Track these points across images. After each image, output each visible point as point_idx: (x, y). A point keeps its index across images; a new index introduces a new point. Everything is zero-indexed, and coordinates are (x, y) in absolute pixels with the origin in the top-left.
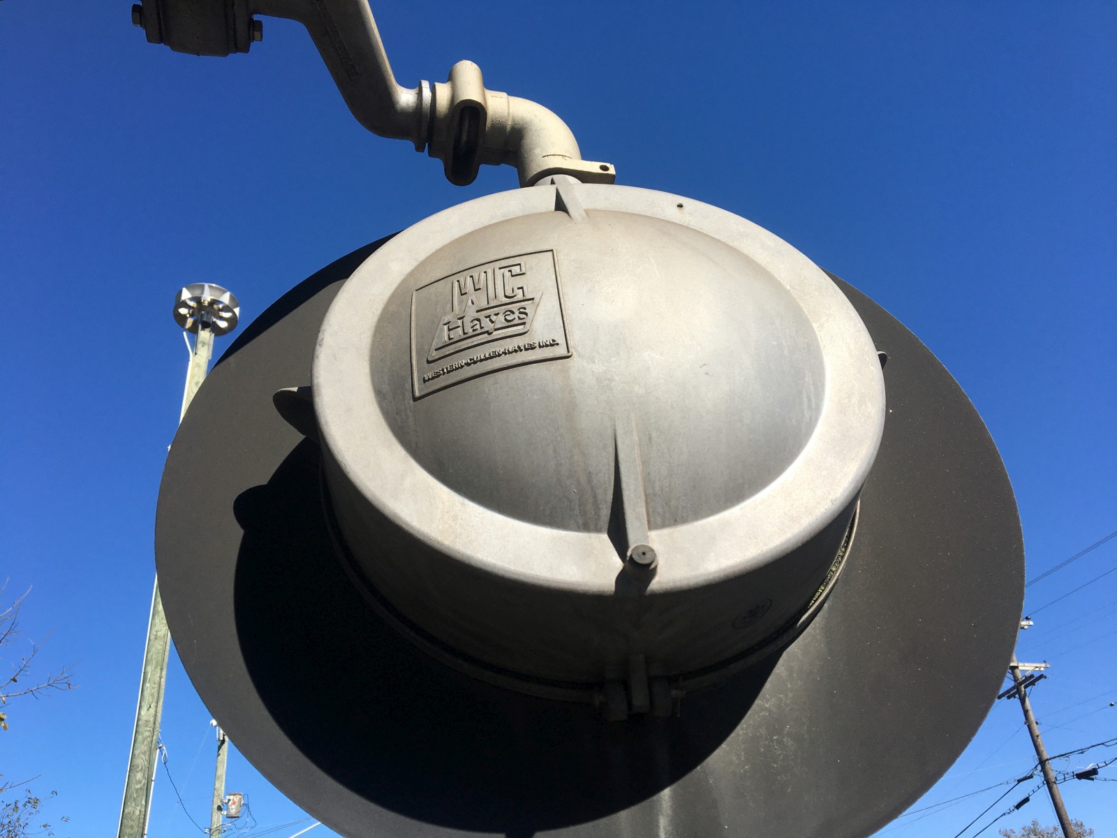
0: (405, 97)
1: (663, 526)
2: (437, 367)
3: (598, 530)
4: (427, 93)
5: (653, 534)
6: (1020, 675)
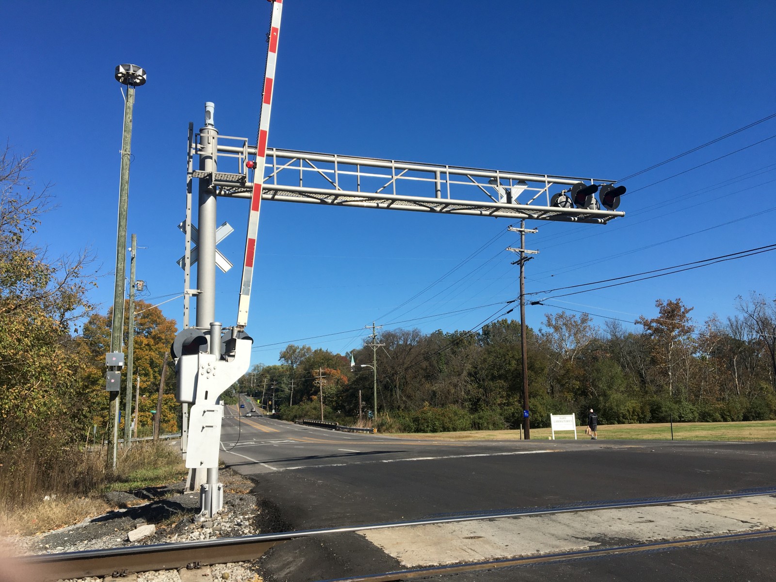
6: (524, 255)
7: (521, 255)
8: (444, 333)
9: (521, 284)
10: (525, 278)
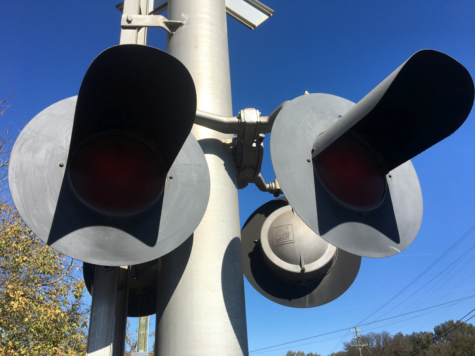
0: (268, 186)
1: (306, 264)
2: (278, 242)
3: (298, 265)
4: (271, 185)
5: (305, 265)
8: (404, 335)
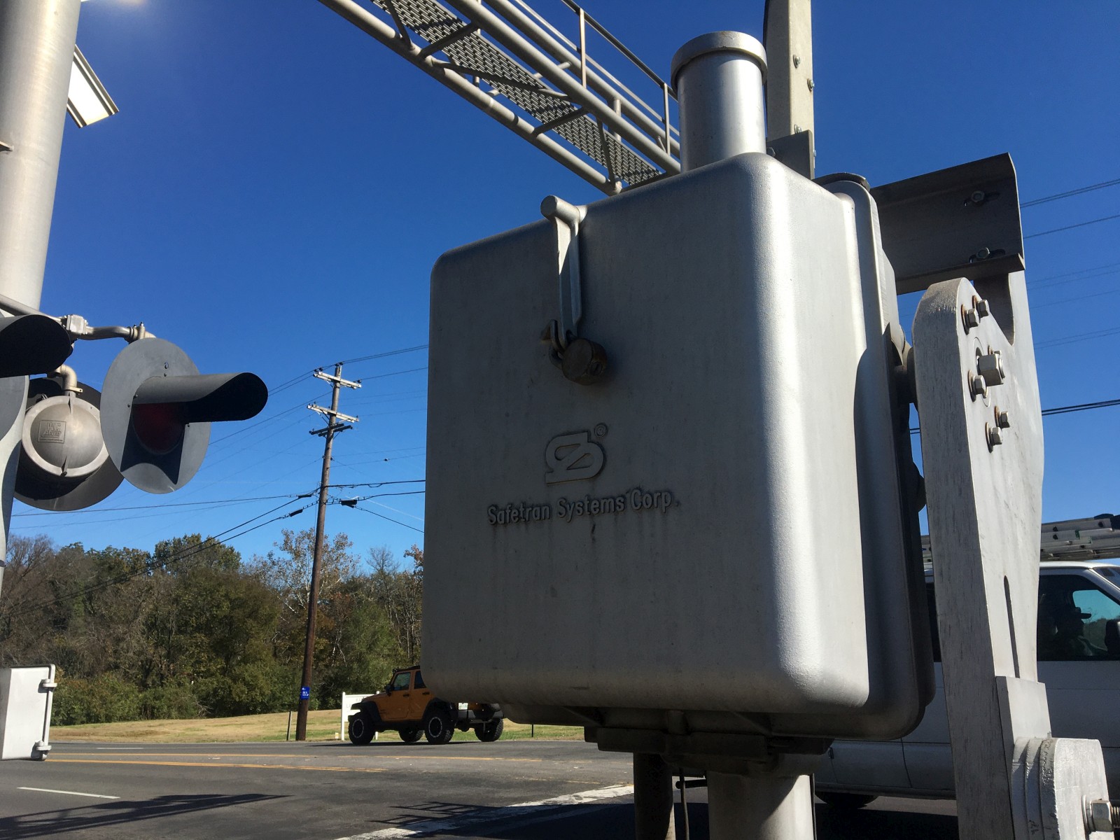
3: (61, 467)
5: (68, 469)
6: (334, 421)
7: (331, 419)
9: (325, 468)
10: (331, 459)
